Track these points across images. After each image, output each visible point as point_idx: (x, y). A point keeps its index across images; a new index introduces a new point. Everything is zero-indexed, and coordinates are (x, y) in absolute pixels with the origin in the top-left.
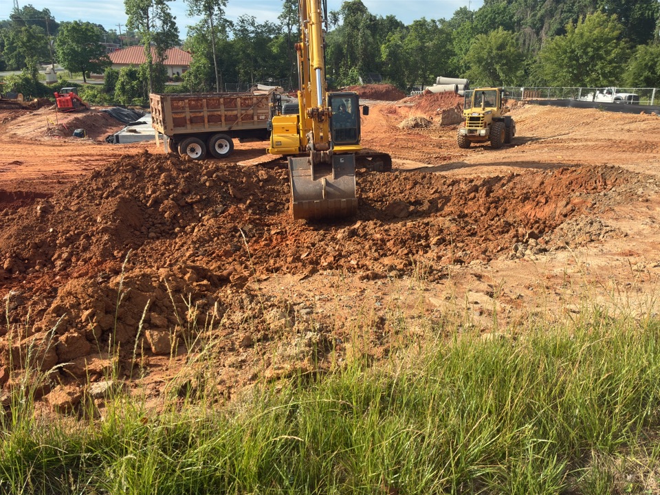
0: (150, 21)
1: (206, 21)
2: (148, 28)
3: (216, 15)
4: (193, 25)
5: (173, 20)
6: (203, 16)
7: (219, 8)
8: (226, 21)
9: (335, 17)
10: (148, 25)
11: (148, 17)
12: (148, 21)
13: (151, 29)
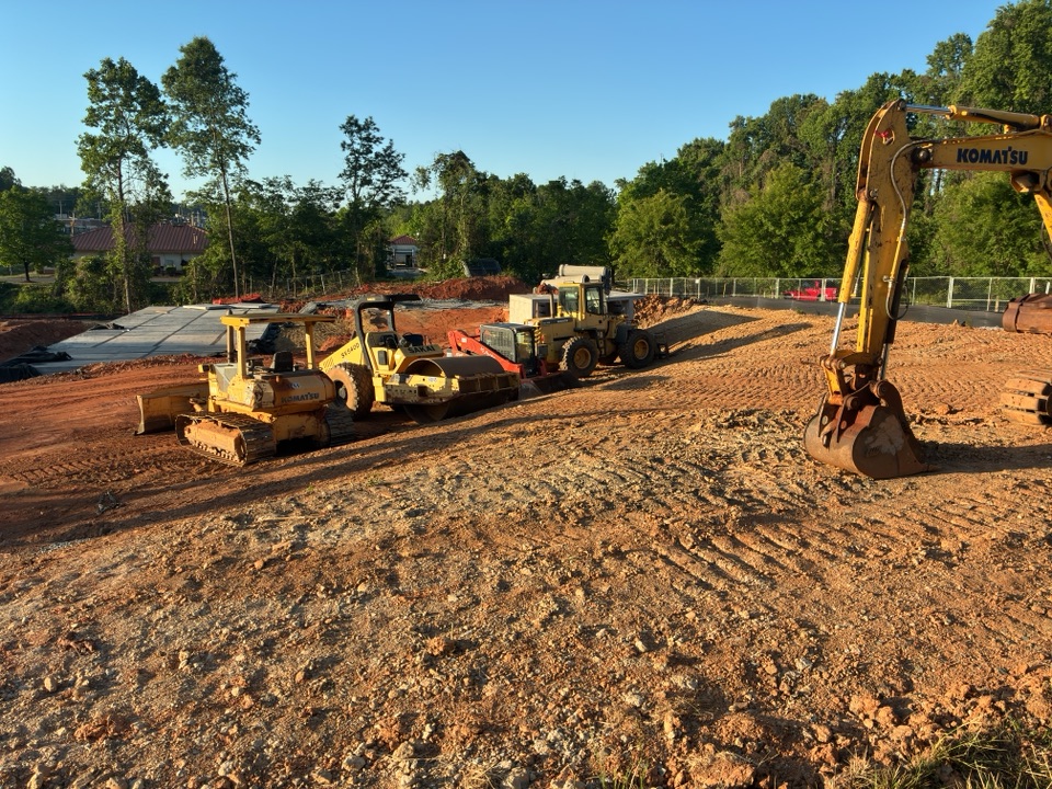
0: (123, 185)
1: (216, 184)
2: (122, 195)
3: (232, 175)
4: (196, 189)
5: (162, 179)
6: (210, 177)
7: (238, 164)
8: (249, 182)
9: (424, 177)
10: (120, 190)
11: (120, 176)
12: (121, 183)
13: (125, 197)
